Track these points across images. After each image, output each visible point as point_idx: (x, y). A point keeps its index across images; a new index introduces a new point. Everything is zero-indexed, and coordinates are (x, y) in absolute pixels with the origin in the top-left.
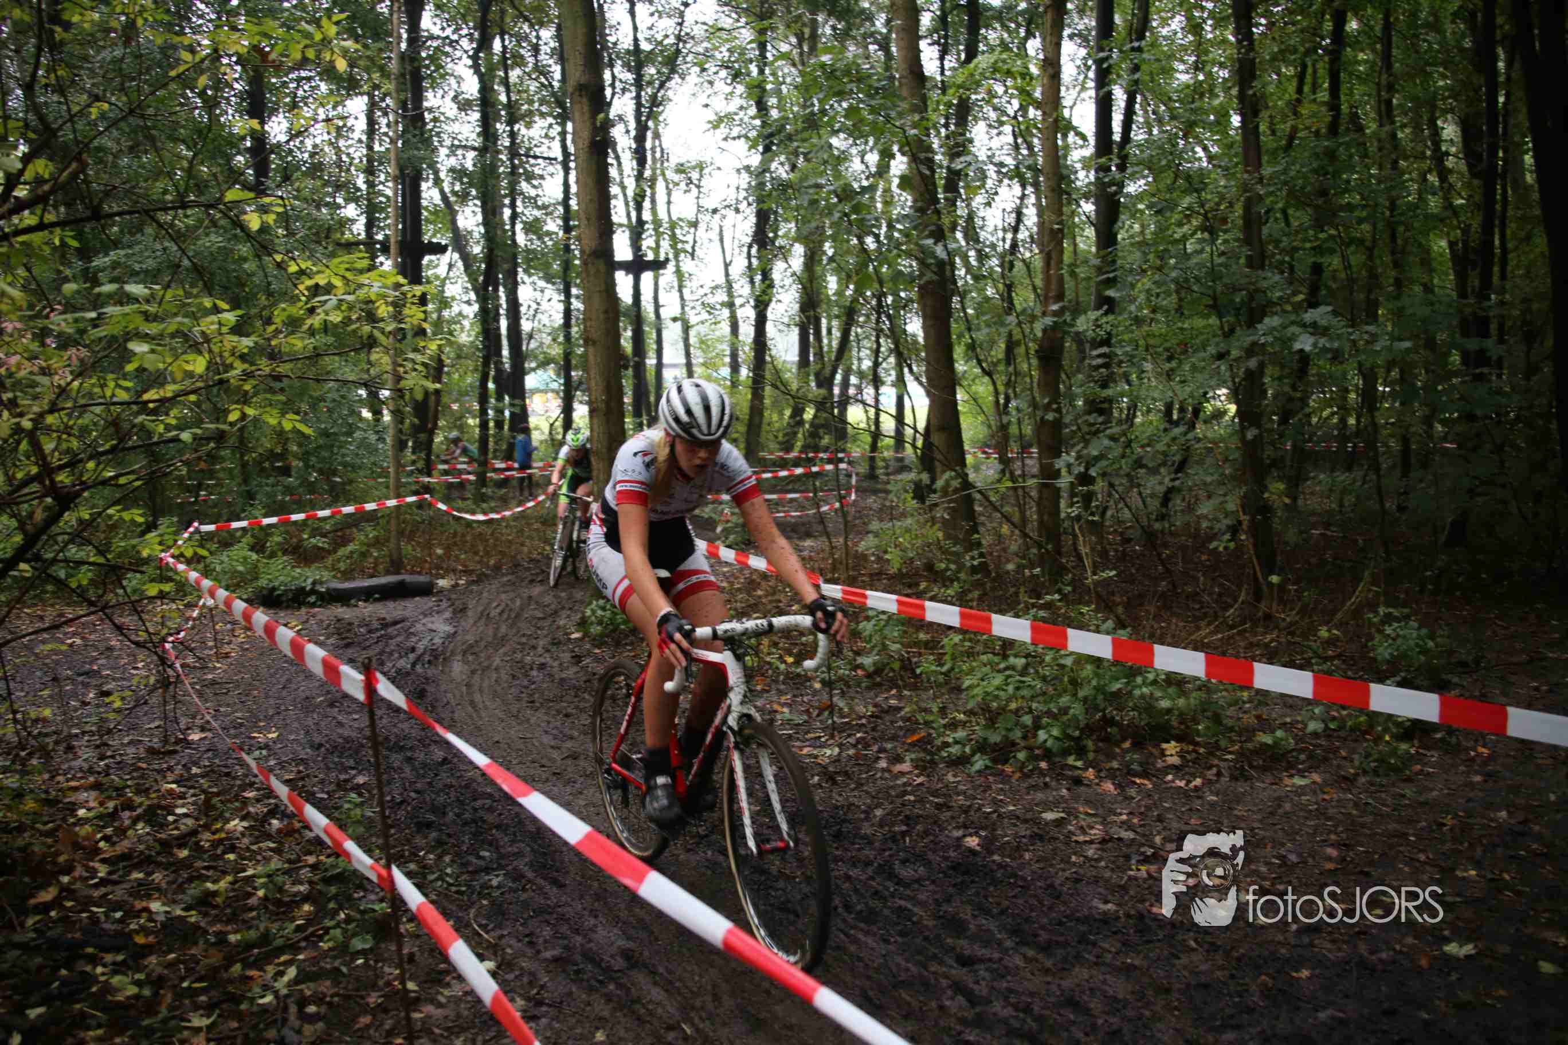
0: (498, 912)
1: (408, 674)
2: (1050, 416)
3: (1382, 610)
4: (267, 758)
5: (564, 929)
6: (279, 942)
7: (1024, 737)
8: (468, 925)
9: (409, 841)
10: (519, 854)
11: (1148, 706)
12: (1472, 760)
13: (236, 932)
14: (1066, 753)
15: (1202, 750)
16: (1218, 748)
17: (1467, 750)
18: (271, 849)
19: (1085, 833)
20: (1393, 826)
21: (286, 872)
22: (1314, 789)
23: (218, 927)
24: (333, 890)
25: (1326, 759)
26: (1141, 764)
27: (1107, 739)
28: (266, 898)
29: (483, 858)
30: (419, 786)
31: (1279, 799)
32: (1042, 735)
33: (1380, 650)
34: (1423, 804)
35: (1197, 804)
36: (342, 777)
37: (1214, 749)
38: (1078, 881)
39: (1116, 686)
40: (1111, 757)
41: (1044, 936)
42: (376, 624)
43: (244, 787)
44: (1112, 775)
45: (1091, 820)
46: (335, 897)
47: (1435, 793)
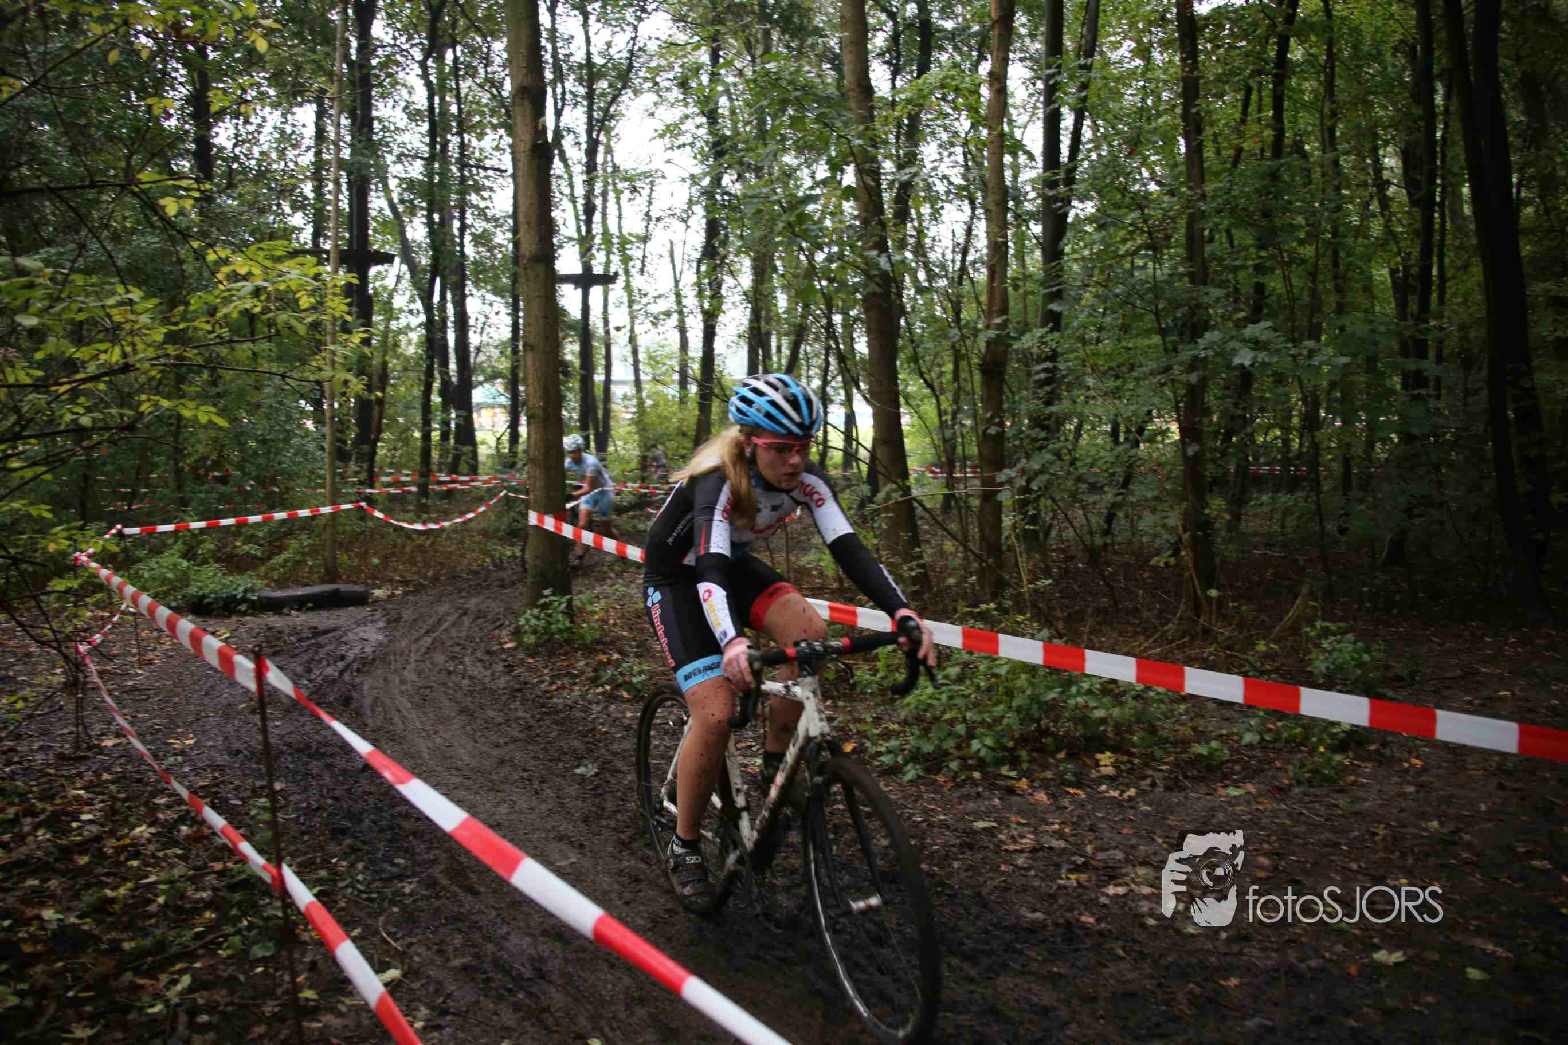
0: (409, 919)
1: (334, 681)
2: (993, 430)
3: (1319, 624)
4: (181, 765)
5: (477, 937)
6: (174, 950)
7: (958, 747)
8: (377, 932)
9: (322, 848)
10: (434, 862)
11: (1082, 717)
12: (1406, 771)
13: (132, 939)
14: (999, 763)
15: (1136, 761)
16: (1154, 759)
17: (1401, 760)
18: (177, 856)
19: (1014, 841)
20: (1326, 835)
21: (192, 879)
22: (1250, 799)
23: (114, 934)
24: (237, 897)
25: (1262, 771)
26: (1075, 775)
27: (1042, 750)
28: (166, 905)
29: (397, 865)
30: (337, 793)
31: (1213, 809)
32: (975, 744)
33: (1317, 663)
34: (1357, 814)
35: (1130, 814)
36: (258, 784)
37: (1149, 759)
38: (1007, 889)
39: (1051, 695)
40: (1046, 767)
41: (969, 944)
42: (306, 633)
43: (154, 794)
44: (1045, 785)
45: (1021, 829)
46: (239, 905)
47: (1367, 804)
